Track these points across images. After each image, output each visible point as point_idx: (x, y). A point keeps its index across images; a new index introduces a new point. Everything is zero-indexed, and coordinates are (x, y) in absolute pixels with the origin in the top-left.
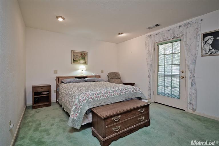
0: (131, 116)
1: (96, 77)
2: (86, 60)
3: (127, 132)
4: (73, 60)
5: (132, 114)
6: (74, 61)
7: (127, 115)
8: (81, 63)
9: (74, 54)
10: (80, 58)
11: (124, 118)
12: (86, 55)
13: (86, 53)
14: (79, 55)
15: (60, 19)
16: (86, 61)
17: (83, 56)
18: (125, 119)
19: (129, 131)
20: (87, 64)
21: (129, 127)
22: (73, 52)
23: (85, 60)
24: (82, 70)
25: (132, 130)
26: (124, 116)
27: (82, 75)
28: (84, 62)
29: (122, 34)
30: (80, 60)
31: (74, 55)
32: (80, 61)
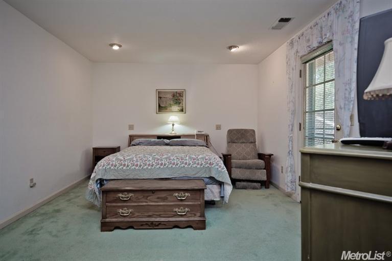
0: (156, 200)
1: (197, 138)
2: (183, 104)
3: (144, 223)
4: (159, 106)
5: (158, 198)
6: (161, 108)
7: (148, 197)
8: (173, 110)
9: (160, 96)
10: (172, 103)
11: (141, 200)
12: (183, 97)
13: (183, 92)
14: (170, 96)
15: (116, 48)
16: (183, 107)
17: (178, 98)
18: (142, 202)
19: (149, 223)
20: (185, 113)
21: (150, 216)
22: (159, 92)
23: (181, 105)
24: (173, 125)
25: (157, 224)
26: (140, 195)
27: (173, 132)
28: (179, 108)
29: (235, 47)
30: (170, 105)
31: (160, 98)
32: (171, 107)
